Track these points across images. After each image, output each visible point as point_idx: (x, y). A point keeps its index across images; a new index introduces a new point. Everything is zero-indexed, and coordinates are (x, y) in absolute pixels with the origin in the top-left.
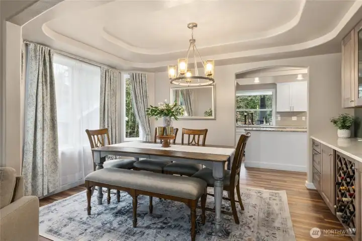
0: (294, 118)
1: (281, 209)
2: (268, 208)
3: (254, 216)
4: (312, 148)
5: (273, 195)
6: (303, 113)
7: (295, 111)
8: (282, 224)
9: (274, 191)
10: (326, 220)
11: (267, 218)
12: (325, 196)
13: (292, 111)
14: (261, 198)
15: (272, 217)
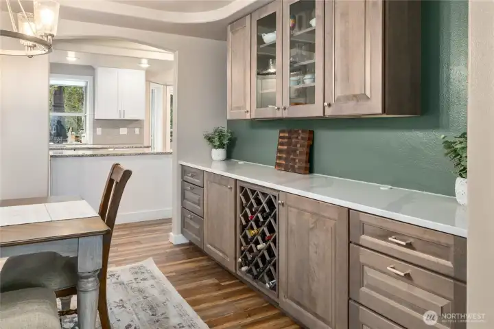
0: (123, 131)
1: (164, 292)
2: (145, 298)
3: (131, 323)
4: (180, 180)
5: (136, 273)
6: (136, 122)
7: (126, 118)
8: (181, 316)
9: (133, 265)
10: (223, 284)
11: (155, 318)
12: (212, 248)
13: (122, 118)
14: (122, 284)
15: (160, 311)
